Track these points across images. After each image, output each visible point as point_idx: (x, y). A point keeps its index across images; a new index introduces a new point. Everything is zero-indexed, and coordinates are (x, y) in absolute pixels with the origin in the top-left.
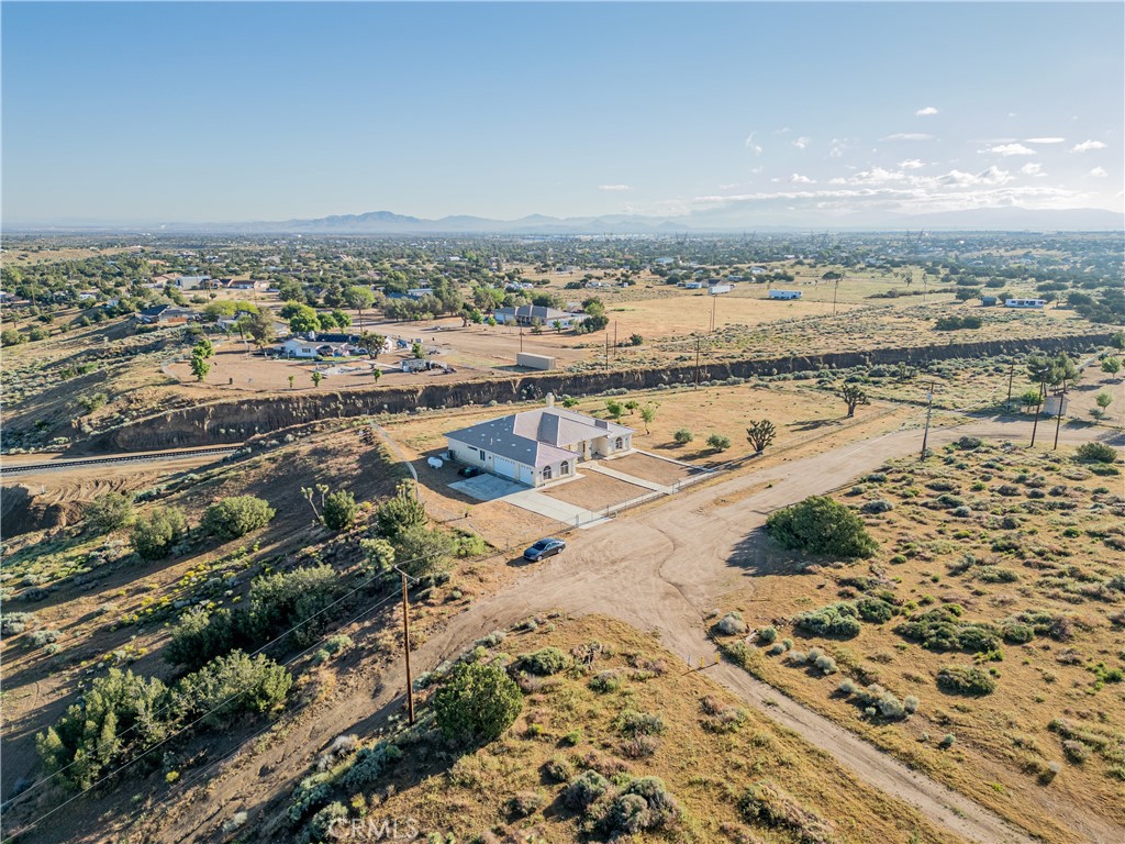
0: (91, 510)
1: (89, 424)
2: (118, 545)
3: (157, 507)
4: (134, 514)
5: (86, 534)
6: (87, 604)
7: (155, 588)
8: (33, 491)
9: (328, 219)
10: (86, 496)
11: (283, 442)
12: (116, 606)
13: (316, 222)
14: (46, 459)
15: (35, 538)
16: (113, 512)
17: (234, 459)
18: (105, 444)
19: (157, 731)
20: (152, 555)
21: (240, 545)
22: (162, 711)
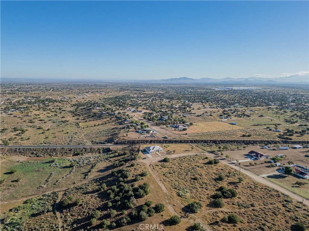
0: (115, 151)
1: (115, 141)
2: (117, 154)
3: (120, 151)
4: (118, 151)
5: (115, 153)
6: (114, 158)
7: (119, 158)
8: (110, 148)
9: (171, 79)
10: (115, 149)
11: (132, 146)
12: (116, 158)
13: (168, 80)
14: (112, 145)
15: (111, 153)
16: (117, 151)
17: (128, 147)
18: (117, 143)
19: (118, 165)
20: (119, 155)
21: (126, 155)
22: (118, 164)
